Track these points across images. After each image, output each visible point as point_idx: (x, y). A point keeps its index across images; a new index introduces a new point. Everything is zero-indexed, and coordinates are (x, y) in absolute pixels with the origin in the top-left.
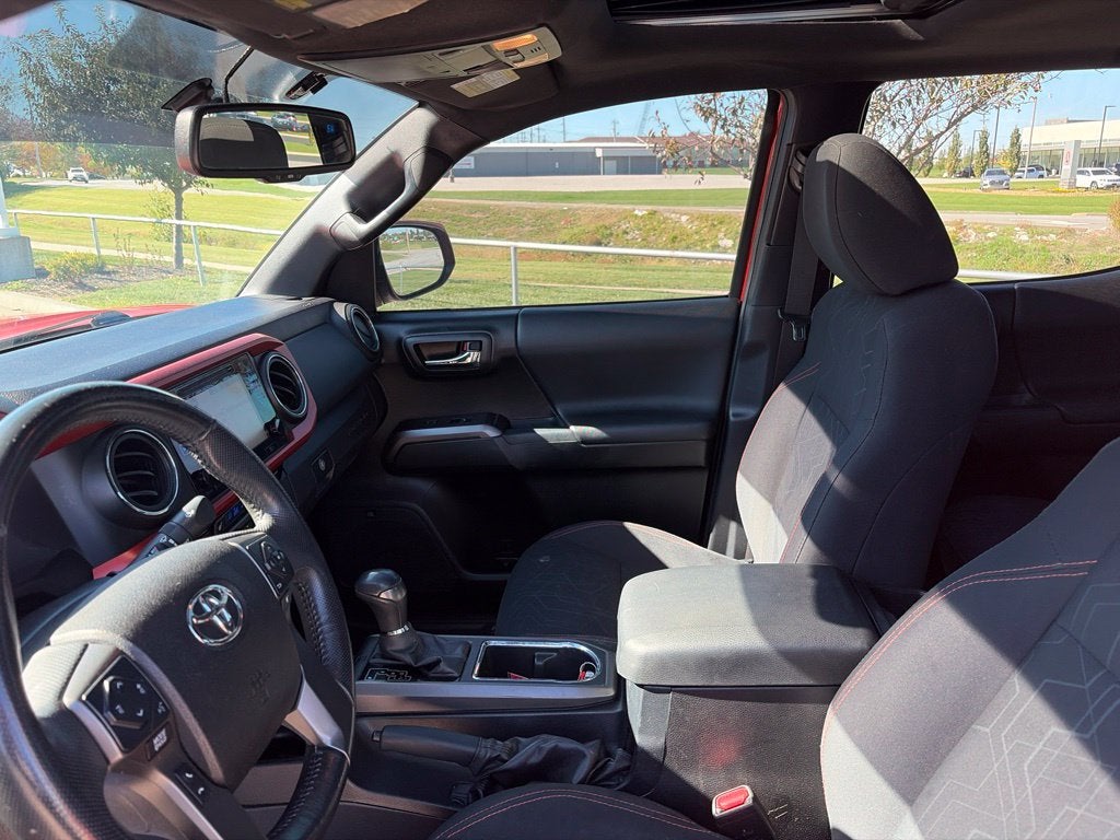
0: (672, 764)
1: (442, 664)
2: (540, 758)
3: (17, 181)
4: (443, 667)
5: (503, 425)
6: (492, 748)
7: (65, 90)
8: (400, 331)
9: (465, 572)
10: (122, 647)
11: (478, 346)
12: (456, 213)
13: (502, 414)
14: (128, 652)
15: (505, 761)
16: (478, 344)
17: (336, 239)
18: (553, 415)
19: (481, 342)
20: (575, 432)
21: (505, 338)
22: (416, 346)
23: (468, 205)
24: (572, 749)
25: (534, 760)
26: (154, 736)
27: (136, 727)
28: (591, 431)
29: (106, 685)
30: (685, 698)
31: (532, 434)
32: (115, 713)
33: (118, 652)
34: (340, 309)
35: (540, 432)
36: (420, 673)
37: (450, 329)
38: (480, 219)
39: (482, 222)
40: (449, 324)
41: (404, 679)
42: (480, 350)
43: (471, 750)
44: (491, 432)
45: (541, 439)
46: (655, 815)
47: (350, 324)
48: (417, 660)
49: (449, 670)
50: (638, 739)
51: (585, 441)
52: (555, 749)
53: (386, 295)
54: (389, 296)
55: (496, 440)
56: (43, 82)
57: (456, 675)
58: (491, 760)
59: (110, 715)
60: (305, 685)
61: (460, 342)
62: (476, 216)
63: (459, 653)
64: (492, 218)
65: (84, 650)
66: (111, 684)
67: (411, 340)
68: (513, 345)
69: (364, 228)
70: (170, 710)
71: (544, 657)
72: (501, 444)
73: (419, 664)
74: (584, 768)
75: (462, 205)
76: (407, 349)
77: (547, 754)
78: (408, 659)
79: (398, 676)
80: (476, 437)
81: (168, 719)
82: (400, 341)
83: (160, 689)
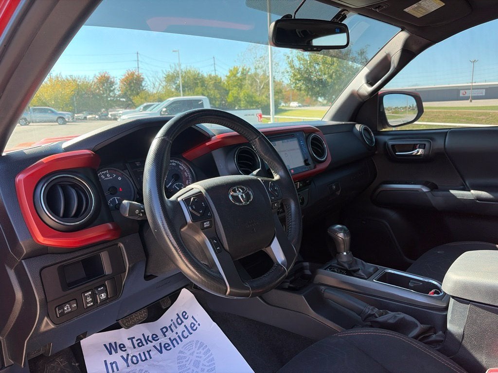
0: (466, 344)
1: (360, 271)
2: (395, 321)
3: (283, 108)
4: (360, 272)
5: (433, 187)
6: (372, 310)
7: (299, 69)
8: (386, 138)
9: (405, 257)
10: (202, 191)
11: (423, 146)
12: (469, 116)
13: (434, 182)
14: (204, 194)
15: (376, 317)
16: (424, 145)
17: (360, 96)
18: (464, 185)
19: (425, 145)
20: (473, 193)
21: (439, 144)
22: (393, 146)
23: (477, 112)
24: (412, 322)
25: (391, 321)
26: (205, 222)
27: (199, 215)
28: (484, 194)
29: (192, 198)
30: (478, 309)
31: (448, 192)
32: (192, 208)
33: (201, 192)
34: (358, 127)
35: (452, 192)
36: (350, 273)
37: (410, 138)
38: (483, 119)
39: (484, 121)
40: (410, 136)
41: (343, 273)
42: (424, 148)
43: (362, 308)
44: (425, 190)
45: (453, 196)
46: (449, 364)
47: (360, 133)
48: (350, 267)
49: (363, 275)
50: (449, 326)
51: (479, 199)
52: (403, 319)
53: (385, 125)
54: (387, 126)
55: (427, 194)
56: (292, 67)
57: (366, 277)
58: (370, 315)
59: (190, 208)
60: (276, 239)
61: (414, 144)
62: (481, 118)
63: (371, 270)
64: (491, 118)
65: (191, 189)
66: (194, 199)
67: (391, 143)
68: (443, 147)
69: (370, 89)
70: (212, 216)
71: (415, 283)
72: (429, 196)
73: (351, 269)
74: (415, 332)
75: (473, 113)
76: (388, 147)
77: (398, 320)
78: (346, 266)
79: (341, 272)
80: (416, 190)
81: (211, 218)
82: (385, 143)
83: (211, 208)
